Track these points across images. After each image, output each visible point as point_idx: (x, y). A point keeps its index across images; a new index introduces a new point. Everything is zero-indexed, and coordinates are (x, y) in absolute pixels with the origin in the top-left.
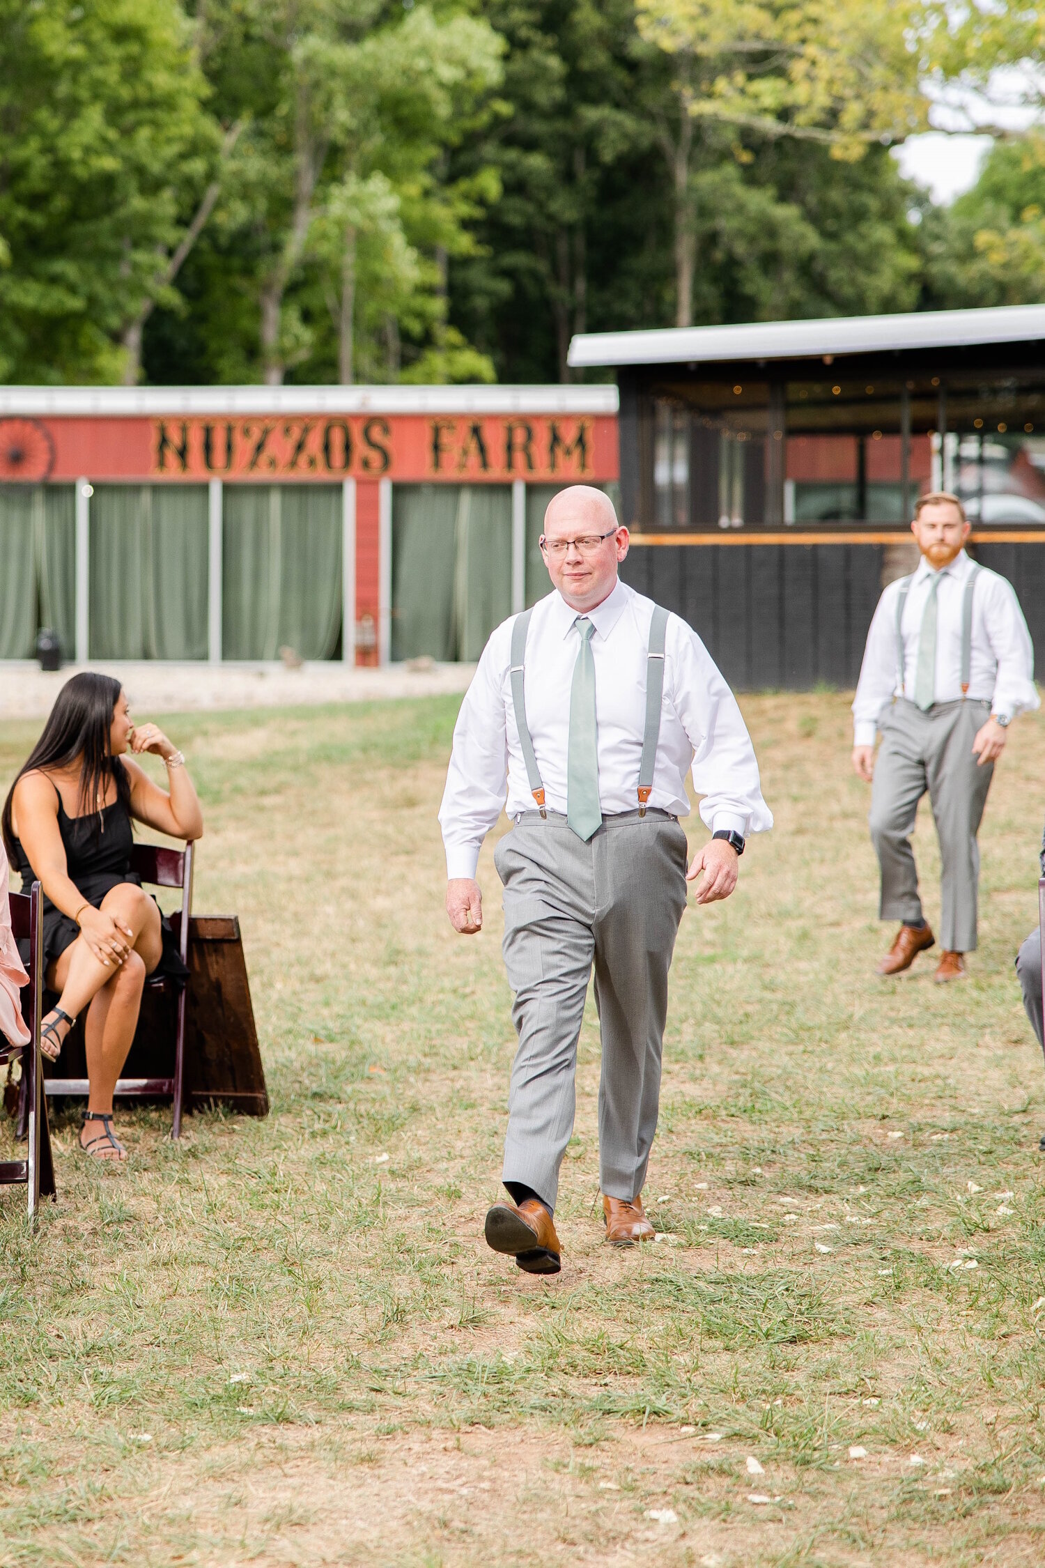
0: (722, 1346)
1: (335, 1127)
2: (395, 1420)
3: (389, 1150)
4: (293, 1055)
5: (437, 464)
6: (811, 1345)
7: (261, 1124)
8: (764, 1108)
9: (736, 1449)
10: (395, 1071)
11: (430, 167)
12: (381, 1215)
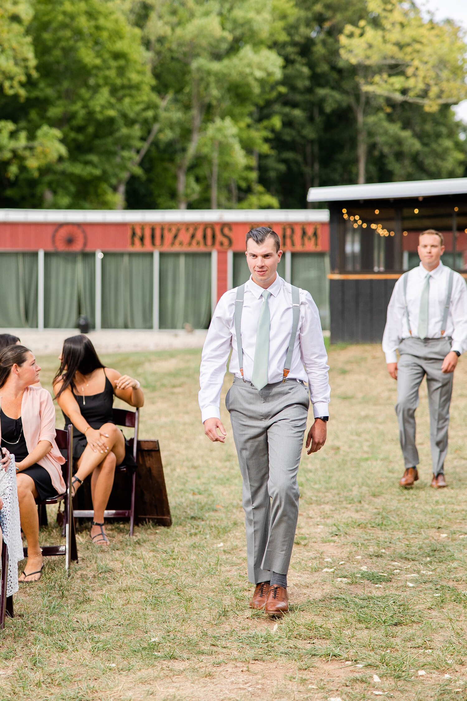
0: (365, 626)
1: (200, 532)
2: (221, 658)
3: (224, 541)
4: (183, 500)
6: (404, 626)
7: (169, 530)
8: (387, 524)
9: (369, 671)
10: (228, 507)
11: (251, 115)
12: (219, 570)
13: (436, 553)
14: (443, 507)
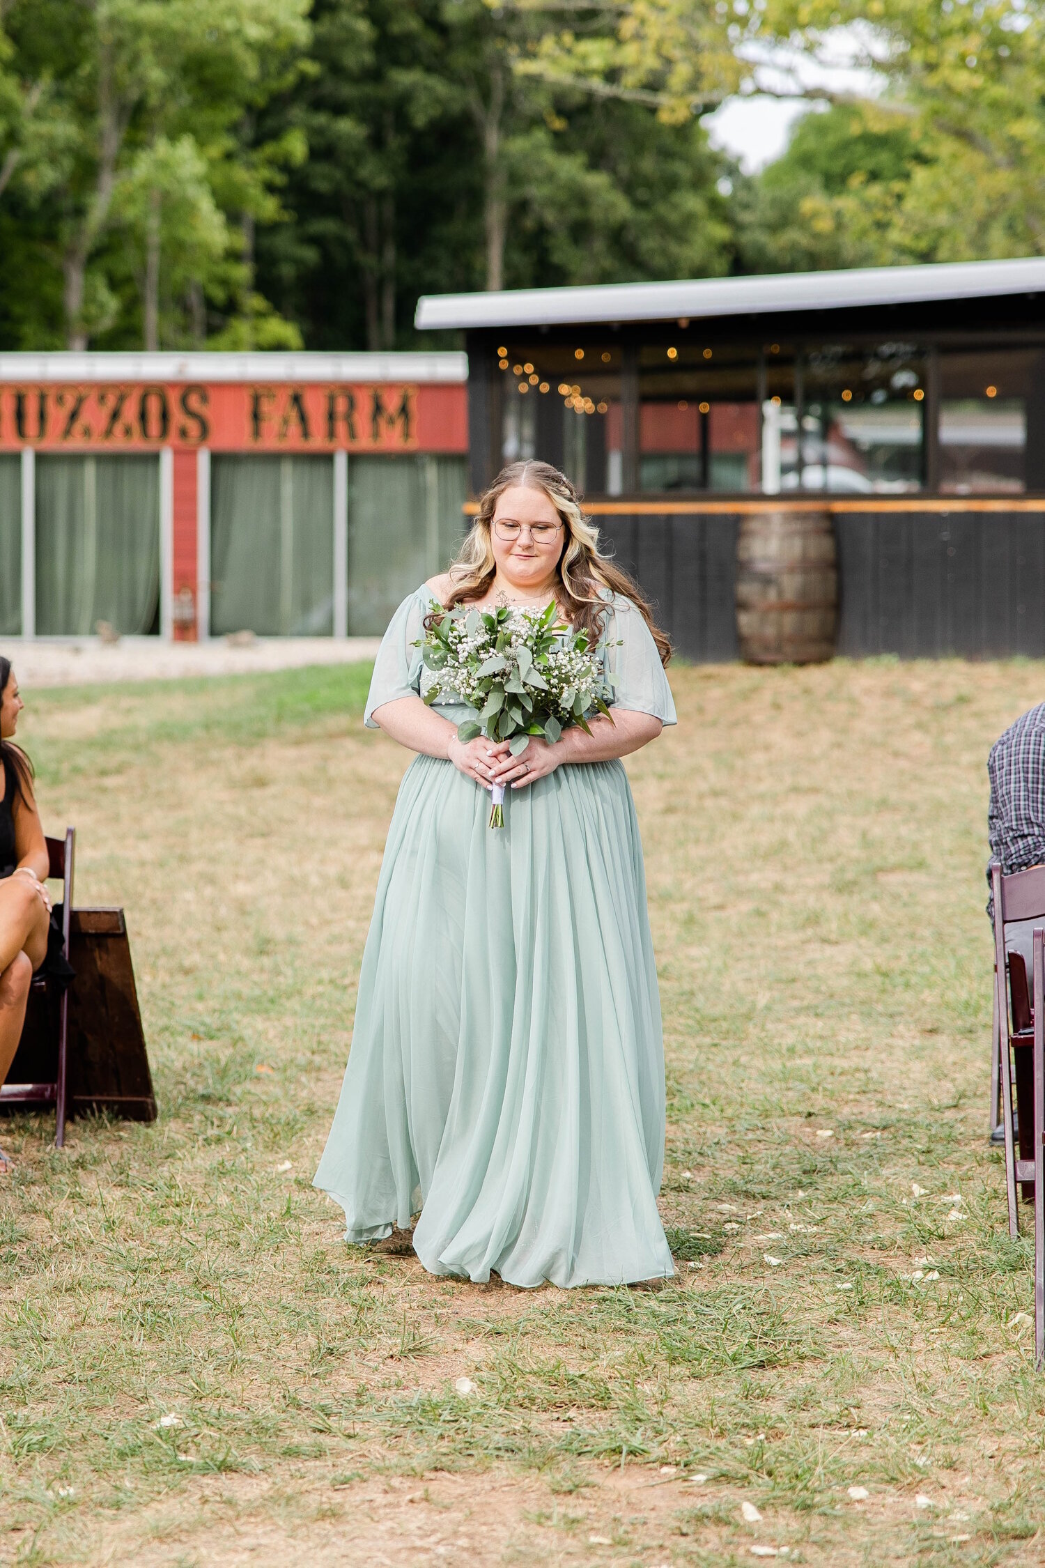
0: (687, 1373)
1: (229, 1133)
3: (291, 1157)
4: (173, 1054)
5: (257, 433)
6: (781, 1369)
7: (150, 1131)
9: (726, 1492)
10: (285, 1070)
11: (234, 129)
12: (293, 1230)
13: (815, 1177)
14: (808, 1061)
